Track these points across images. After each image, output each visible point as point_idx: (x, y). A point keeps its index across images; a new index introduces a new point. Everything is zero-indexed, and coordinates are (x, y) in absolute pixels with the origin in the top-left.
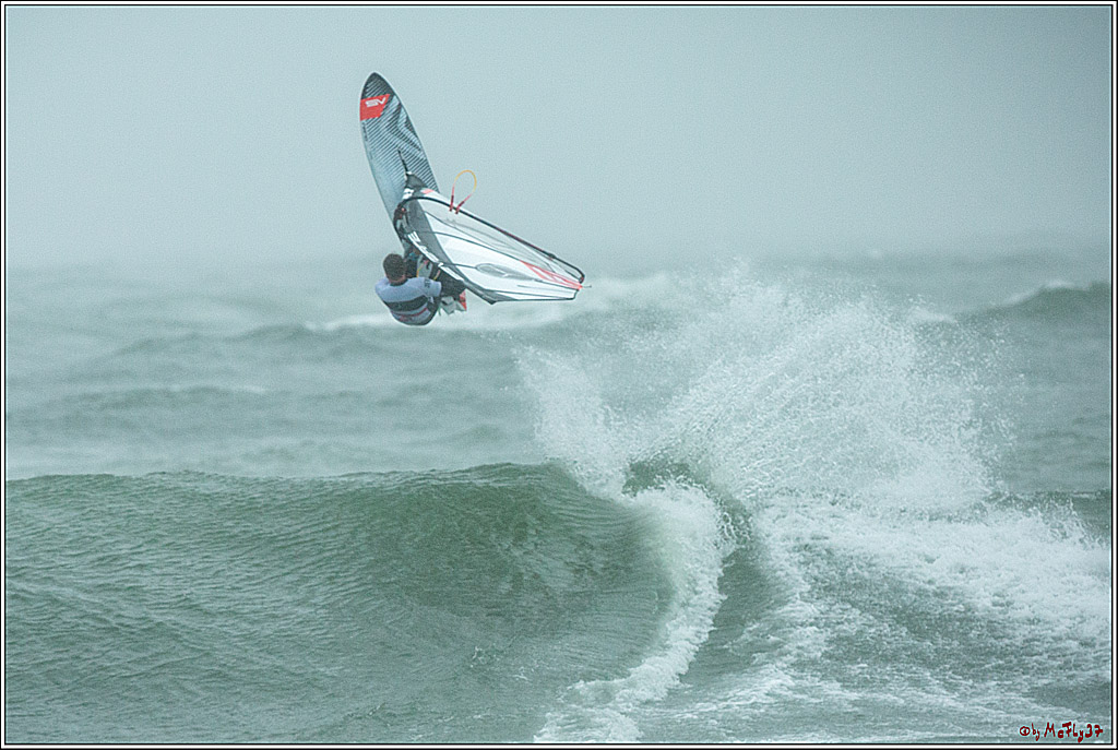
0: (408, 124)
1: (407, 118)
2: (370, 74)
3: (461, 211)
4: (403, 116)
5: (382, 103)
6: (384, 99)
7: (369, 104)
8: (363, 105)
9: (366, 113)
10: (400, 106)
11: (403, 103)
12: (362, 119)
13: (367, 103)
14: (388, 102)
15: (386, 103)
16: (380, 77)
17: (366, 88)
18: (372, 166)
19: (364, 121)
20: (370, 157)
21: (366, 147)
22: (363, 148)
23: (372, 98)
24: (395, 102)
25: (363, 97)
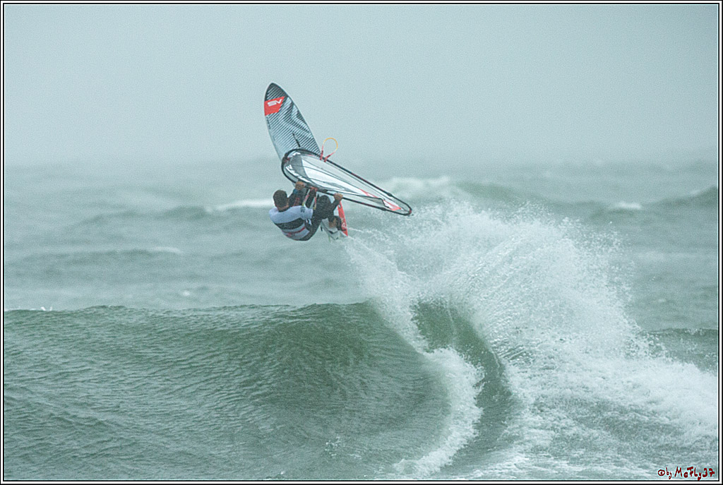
0: (299, 115)
1: (298, 111)
2: (270, 84)
3: (328, 161)
4: (295, 111)
5: (279, 103)
6: (281, 100)
7: (270, 104)
8: (266, 105)
9: (268, 110)
10: (292, 104)
11: (294, 102)
12: (266, 115)
13: (269, 103)
14: (284, 102)
15: (282, 103)
16: (276, 86)
17: (267, 93)
18: (275, 145)
19: (267, 116)
20: (273, 139)
21: (270, 133)
22: (268, 133)
23: (272, 100)
24: (288, 102)
25: (266, 100)
